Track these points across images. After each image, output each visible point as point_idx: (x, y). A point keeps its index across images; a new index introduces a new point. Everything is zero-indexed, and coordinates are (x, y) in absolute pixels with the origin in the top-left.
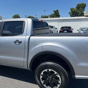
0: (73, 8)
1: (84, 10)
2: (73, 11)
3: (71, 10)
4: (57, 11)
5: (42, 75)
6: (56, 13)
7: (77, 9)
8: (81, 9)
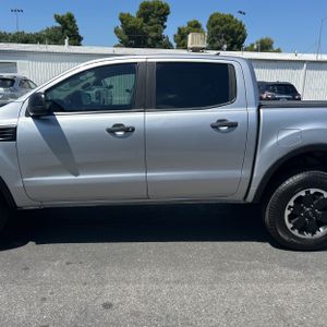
1: (165, 27)
2: (130, 24)
3: (122, 20)
4: (71, 17)
5: (290, 207)
7: (142, 19)
8: (156, 20)
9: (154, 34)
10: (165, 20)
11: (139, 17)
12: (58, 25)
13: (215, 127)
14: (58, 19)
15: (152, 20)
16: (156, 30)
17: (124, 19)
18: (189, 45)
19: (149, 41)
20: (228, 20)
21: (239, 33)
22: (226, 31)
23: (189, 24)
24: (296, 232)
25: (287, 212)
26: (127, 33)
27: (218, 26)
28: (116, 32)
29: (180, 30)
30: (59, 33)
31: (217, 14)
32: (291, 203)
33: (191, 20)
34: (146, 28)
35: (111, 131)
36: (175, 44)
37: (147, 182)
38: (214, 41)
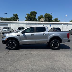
0: (28, 14)
4: (17, 15)
6: (15, 17)
8: (34, 15)
9: (33, 18)
10: (36, 15)
11: (31, 14)
12: (14, 16)
13: (43, 34)
14: (14, 15)
15: (33, 15)
16: (34, 17)
17: (27, 15)
18: (41, 21)
19: (33, 19)
20: (49, 15)
21: (51, 17)
22: (48, 17)
23: (41, 16)
24: (54, 47)
25: (53, 45)
26: (28, 18)
27: (47, 16)
28: (26, 17)
29: (39, 17)
30: (14, 18)
31: (46, 14)
32: (53, 43)
33: (41, 15)
34: (32, 17)
35: (31, 35)
36: (38, 20)
37: (35, 41)
38: (46, 19)
